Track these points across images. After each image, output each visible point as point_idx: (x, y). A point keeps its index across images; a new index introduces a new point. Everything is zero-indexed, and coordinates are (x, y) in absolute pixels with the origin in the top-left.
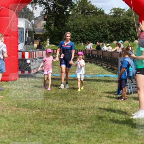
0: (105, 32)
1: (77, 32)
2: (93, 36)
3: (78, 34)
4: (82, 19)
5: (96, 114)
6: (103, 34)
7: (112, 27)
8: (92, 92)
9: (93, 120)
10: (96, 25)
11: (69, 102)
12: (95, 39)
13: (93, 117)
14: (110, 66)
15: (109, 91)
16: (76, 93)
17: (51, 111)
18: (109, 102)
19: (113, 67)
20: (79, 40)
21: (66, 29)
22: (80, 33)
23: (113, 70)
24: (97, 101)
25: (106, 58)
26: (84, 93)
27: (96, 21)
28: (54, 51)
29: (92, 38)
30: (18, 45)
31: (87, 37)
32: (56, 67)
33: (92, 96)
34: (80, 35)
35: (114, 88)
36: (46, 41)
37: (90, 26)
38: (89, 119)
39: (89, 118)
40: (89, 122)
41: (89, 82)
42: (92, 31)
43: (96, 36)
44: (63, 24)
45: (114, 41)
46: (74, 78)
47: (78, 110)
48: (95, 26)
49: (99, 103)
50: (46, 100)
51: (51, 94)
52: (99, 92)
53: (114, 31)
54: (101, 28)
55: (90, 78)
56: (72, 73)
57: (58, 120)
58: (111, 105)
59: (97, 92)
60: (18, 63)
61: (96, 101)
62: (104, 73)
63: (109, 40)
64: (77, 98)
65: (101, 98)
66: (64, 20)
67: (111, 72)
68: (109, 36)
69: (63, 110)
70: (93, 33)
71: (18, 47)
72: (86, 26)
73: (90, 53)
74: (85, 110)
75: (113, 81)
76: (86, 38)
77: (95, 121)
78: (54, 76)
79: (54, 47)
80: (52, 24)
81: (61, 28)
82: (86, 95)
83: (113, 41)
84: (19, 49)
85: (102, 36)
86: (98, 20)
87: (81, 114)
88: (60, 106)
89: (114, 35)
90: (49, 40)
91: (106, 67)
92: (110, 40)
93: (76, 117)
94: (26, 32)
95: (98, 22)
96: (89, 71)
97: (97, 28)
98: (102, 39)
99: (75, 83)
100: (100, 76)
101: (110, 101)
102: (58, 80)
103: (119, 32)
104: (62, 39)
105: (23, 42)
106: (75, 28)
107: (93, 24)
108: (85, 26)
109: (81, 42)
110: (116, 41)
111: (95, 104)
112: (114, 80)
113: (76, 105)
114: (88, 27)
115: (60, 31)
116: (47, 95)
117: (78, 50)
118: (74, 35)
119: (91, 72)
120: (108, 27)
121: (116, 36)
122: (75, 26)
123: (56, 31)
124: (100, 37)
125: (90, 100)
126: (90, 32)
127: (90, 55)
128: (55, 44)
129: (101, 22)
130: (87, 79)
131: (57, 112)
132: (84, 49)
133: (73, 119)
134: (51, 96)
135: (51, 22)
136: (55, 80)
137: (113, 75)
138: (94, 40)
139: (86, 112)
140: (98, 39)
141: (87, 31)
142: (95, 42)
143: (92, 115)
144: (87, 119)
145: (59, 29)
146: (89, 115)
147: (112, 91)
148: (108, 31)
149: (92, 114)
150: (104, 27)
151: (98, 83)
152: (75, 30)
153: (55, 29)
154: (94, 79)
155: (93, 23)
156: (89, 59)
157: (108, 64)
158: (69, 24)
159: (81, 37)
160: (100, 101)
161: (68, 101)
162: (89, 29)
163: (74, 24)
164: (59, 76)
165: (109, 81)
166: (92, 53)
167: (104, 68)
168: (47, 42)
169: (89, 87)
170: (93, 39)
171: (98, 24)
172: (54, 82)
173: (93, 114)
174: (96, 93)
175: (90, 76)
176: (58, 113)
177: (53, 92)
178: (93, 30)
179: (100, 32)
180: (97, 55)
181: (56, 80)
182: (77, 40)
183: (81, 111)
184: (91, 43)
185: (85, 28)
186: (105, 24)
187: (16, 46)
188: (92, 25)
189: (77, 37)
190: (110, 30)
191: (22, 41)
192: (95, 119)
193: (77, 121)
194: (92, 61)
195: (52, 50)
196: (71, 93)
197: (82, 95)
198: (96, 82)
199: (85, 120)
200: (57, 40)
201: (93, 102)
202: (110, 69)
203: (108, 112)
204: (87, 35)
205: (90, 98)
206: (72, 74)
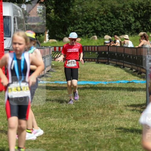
0: (128, 19)
1: (88, 20)
2: (111, 25)
3: (88, 24)
4: (95, 2)
5: (115, 137)
6: (124, 23)
7: (138, 12)
8: (110, 105)
9: (110, 145)
10: (115, 9)
11: (77, 121)
12: (114, 30)
13: (110, 140)
14: (136, 68)
15: (134, 103)
16: (87, 107)
17: (52, 134)
18: (134, 120)
19: (139, 69)
20: (91, 32)
21: (72, 16)
22: (91, 22)
23: (140, 73)
24: (117, 118)
25: (130, 57)
26: (98, 107)
27: (115, 4)
28: (55, 49)
29: (109, 29)
30: (3, 41)
31: (102, 28)
32: (59, 72)
33: (110, 111)
34: (91, 24)
35: (140, 98)
36: (43, 35)
37: (106, 12)
38: (105, 144)
39: (105, 142)
40: (106, 148)
41: (105, 91)
42: (109, 19)
43: (114, 26)
44: (67, 9)
45: (141, 31)
46: (84, 86)
47: (91, 132)
48: (113, 11)
49: (120, 120)
50: (44, 119)
51: (51, 109)
52: (119, 104)
53: (141, 17)
54: (122, 13)
55: (107, 86)
56: (81, 79)
57: (62, 146)
58: (137, 123)
59: (117, 105)
60: (4, 67)
61: (115, 118)
62: (127, 78)
63: (133, 31)
64: (88, 114)
65: (122, 113)
66: (68, 4)
67: (137, 76)
68: (133, 25)
69: (69, 132)
70: (110, 21)
71: (3, 43)
72: (101, 12)
73: (107, 50)
74: (100, 132)
75: (139, 89)
76: (100, 29)
77: (115, 147)
78: (55, 84)
79: (56, 42)
80: (51, 10)
81: (64, 15)
82: (102, 109)
83: (139, 33)
84: (5, 47)
85: (123, 25)
86: (117, 3)
87: (94, 137)
88: (64, 126)
89: (140, 24)
90: (49, 33)
91: (129, 69)
92: (135, 31)
93: (87, 142)
94: (15, 22)
95: (117, 5)
96: (105, 76)
97: (116, 14)
98: (124, 29)
99: (86, 93)
100: (120, 83)
101: (135, 117)
102: (62, 89)
103: (147, 19)
104: (67, 31)
105: (10, 37)
106: (84, 15)
107: (111, 9)
108: (98, 12)
109: (94, 35)
110: (144, 32)
111: (114, 122)
112: (142, 87)
113: (87, 125)
114: (103, 13)
115: (64, 20)
116: (46, 111)
117: (89, 46)
118: (84, 25)
119: (108, 76)
120: (131, 12)
121: (144, 25)
122: (85, 12)
123: (58, 19)
124: (121, 27)
125: (107, 116)
126: (107, 19)
127: (107, 53)
128: (57, 39)
129: (122, 5)
130: (102, 87)
131: (60, 135)
132: (98, 45)
133: (83, 144)
134: (52, 112)
135: (50, 7)
136: (57, 89)
137: (140, 80)
138: (112, 31)
139: (102, 134)
140: (118, 30)
141: (102, 19)
142: (113, 35)
143: (109, 138)
144: (103, 144)
145: (61, 17)
146: (106, 137)
147: (138, 103)
148: (133, 18)
149: (109, 136)
150: (126, 13)
151: (119, 92)
152: (85, 18)
153: (56, 17)
154: (112, 86)
155: (110, 7)
156: (106, 59)
157: (131, 65)
158: (76, 9)
159: (94, 28)
160: (121, 117)
161: (76, 119)
162: (104, 16)
163: (83, 9)
164: (63, 84)
165: (133, 89)
166: (110, 51)
167: (127, 71)
168: (46, 36)
169: (106, 98)
170: (110, 31)
171: (118, 8)
172: (56, 92)
173: (111, 137)
174: (115, 107)
175: (107, 83)
176: (62, 136)
177: (54, 107)
178: (110, 17)
179: (121, 19)
180: (117, 52)
181: (59, 89)
182: (88, 33)
183: (94, 132)
184: (109, 35)
185: (99, 14)
186: (128, 8)
187: (1, 42)
188: (108, 10)
189: (88, 27)
190: (135, 16)
191: (10, 35)
192: (114, 143)
193: (89, 147)
194: (109, 61)
195: (53, 48)
196: (80, 107)
197: (95, 111)
198: (115, 92)
199: (100, 144)
200: (59, 33)
201: (111, 120)
202: (135, 72)
203: (132, 134)
204: (102, 25)
205: (106, 114)
206: (82, 81)
